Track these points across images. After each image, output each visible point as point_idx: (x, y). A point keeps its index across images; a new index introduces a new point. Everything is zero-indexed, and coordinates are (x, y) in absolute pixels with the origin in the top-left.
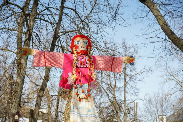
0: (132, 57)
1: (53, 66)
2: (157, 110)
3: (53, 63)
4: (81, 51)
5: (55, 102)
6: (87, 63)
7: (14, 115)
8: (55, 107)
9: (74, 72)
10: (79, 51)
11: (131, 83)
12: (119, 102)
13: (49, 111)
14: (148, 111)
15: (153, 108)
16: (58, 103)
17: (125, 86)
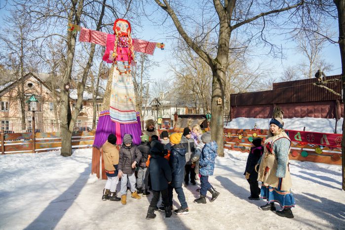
0: (162, 44)
1: (97, 43)
2: (160, 89)
3: (97, 41)
4: (123, 33)
5: (96, 80)
6: (127, 44)
7: (65, 85)
8: (97, 83)
9: (115, 50)
10: (120, 33)
11: (146, 71)
12: (138, 82)
13: (93, 86)
14: (154, 89)
15: (157, 88)
16: (99, 80)
17: (142, 73)
